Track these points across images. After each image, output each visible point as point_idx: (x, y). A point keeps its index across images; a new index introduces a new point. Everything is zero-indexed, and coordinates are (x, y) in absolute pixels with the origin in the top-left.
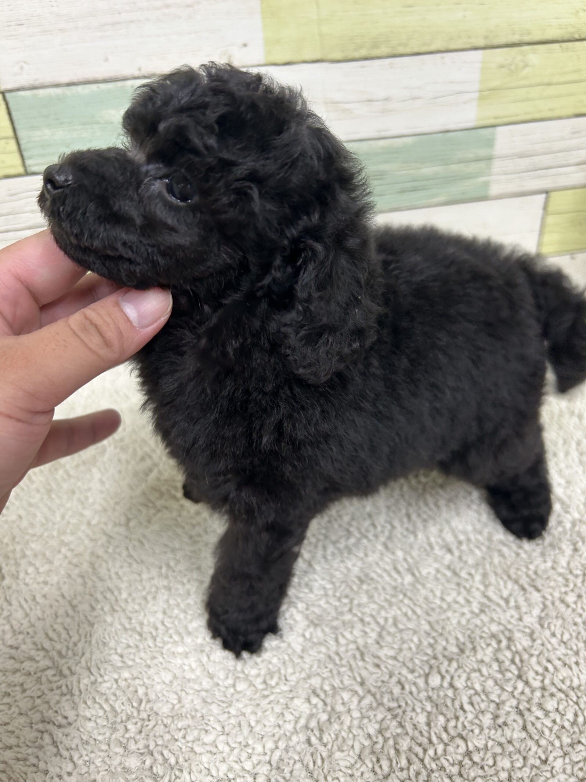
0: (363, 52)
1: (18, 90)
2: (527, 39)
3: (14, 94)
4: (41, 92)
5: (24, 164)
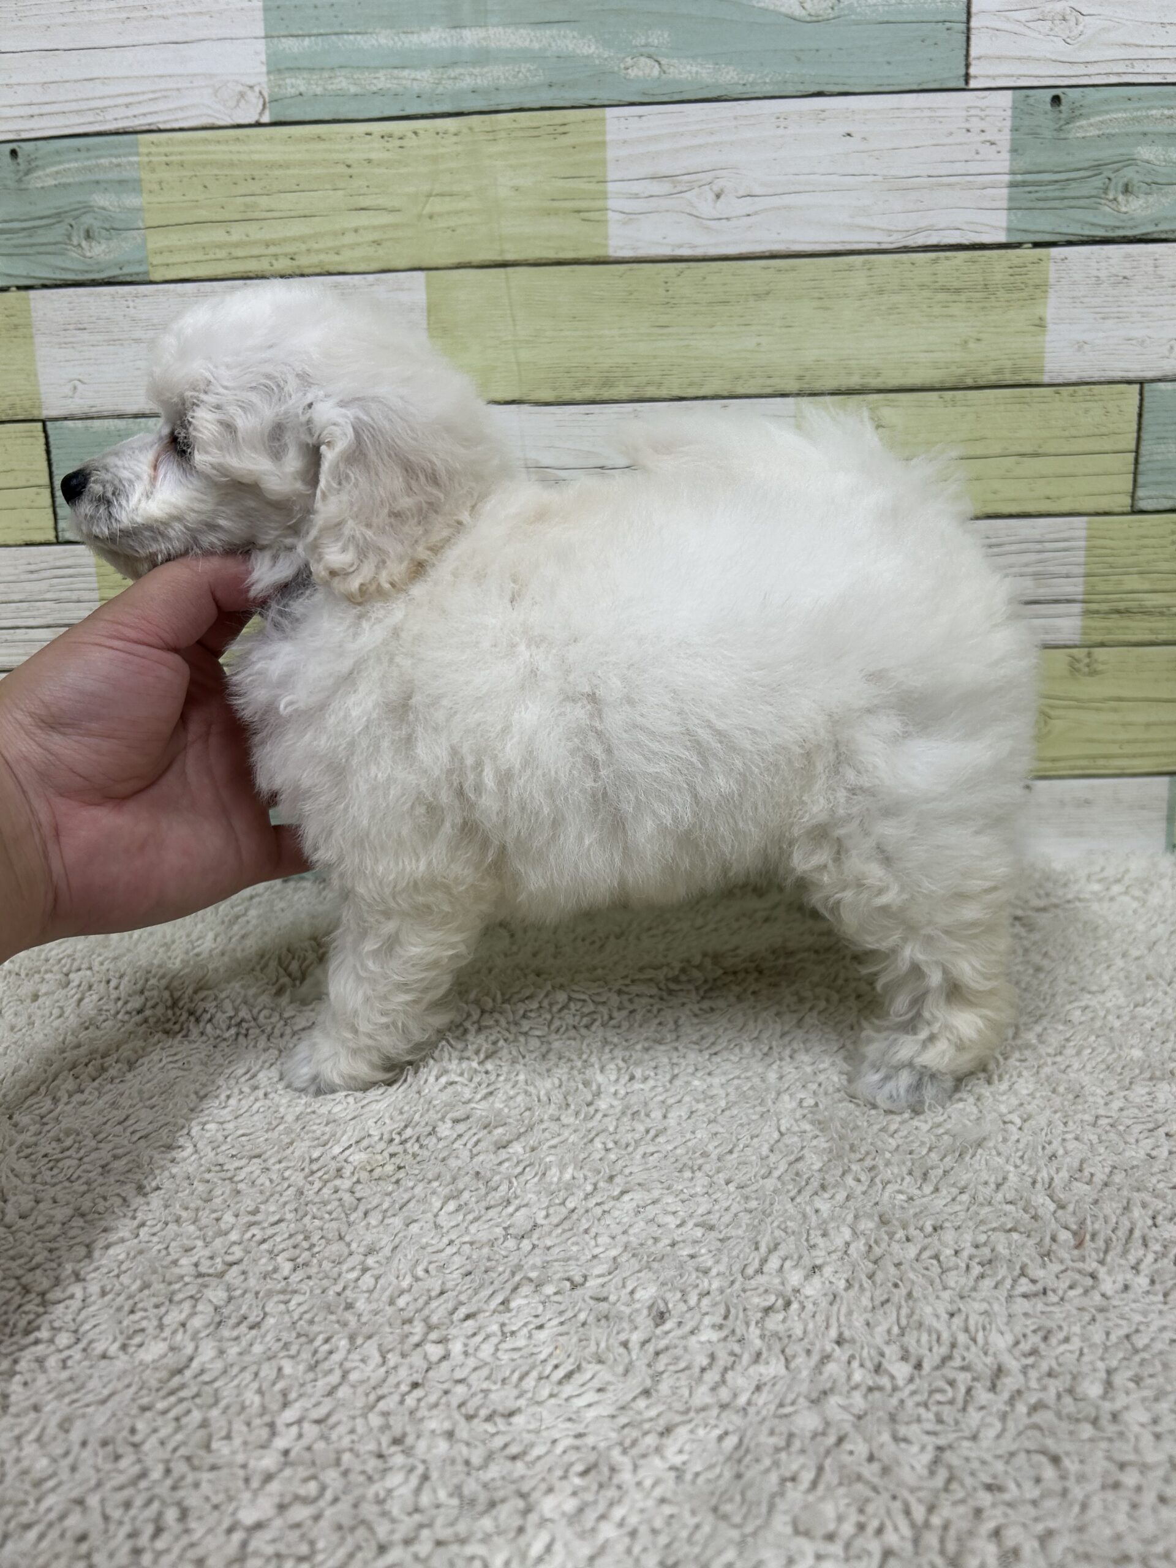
0: (589, 392)
1: (66, 419)
2: (875, 383)
3: (58, 423)
4: (97, 423)
5: (56, 529)
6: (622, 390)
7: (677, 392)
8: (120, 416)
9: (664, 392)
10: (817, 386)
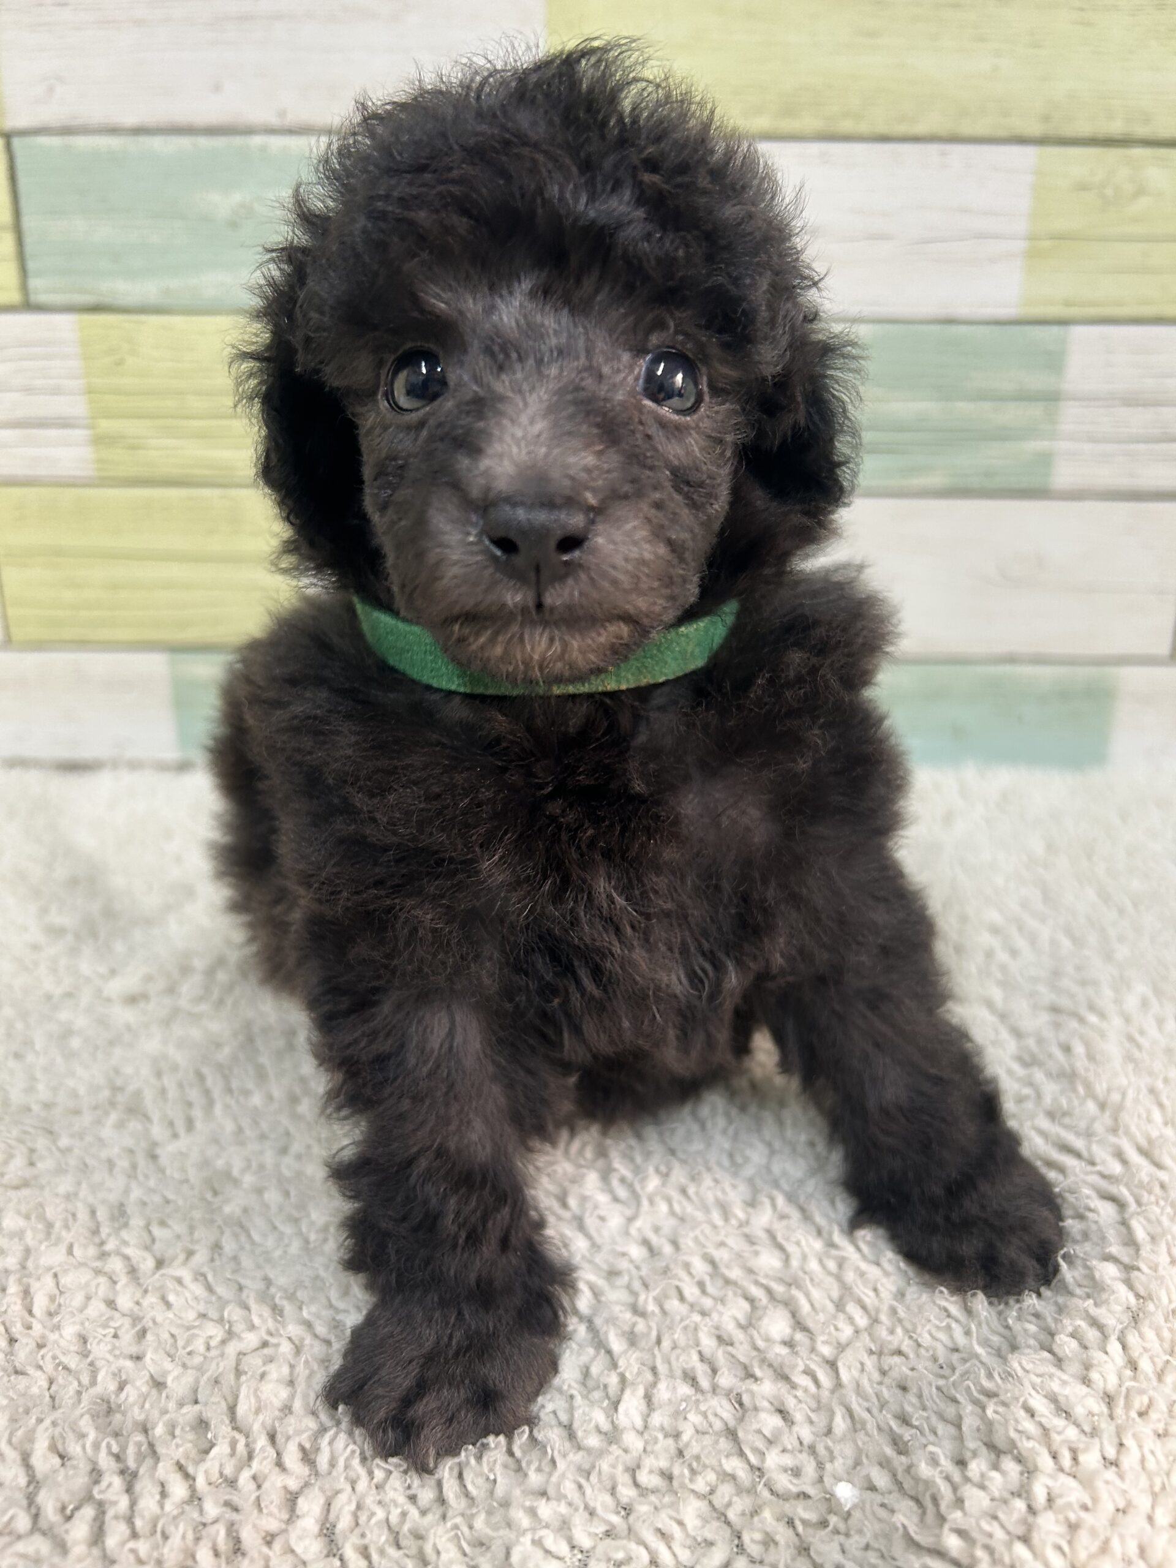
1: (36, 132)
2: (1142, 131)
3: (28, 140)
4: (81, 141)
5: (24, 287)
6: (809, 123)
7: (882, 129)
8: (113, 130)
9: (863, 128)
10: (1068, 131)
